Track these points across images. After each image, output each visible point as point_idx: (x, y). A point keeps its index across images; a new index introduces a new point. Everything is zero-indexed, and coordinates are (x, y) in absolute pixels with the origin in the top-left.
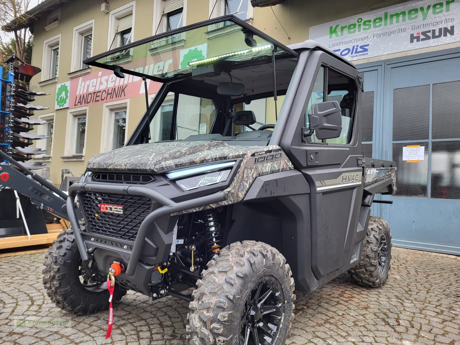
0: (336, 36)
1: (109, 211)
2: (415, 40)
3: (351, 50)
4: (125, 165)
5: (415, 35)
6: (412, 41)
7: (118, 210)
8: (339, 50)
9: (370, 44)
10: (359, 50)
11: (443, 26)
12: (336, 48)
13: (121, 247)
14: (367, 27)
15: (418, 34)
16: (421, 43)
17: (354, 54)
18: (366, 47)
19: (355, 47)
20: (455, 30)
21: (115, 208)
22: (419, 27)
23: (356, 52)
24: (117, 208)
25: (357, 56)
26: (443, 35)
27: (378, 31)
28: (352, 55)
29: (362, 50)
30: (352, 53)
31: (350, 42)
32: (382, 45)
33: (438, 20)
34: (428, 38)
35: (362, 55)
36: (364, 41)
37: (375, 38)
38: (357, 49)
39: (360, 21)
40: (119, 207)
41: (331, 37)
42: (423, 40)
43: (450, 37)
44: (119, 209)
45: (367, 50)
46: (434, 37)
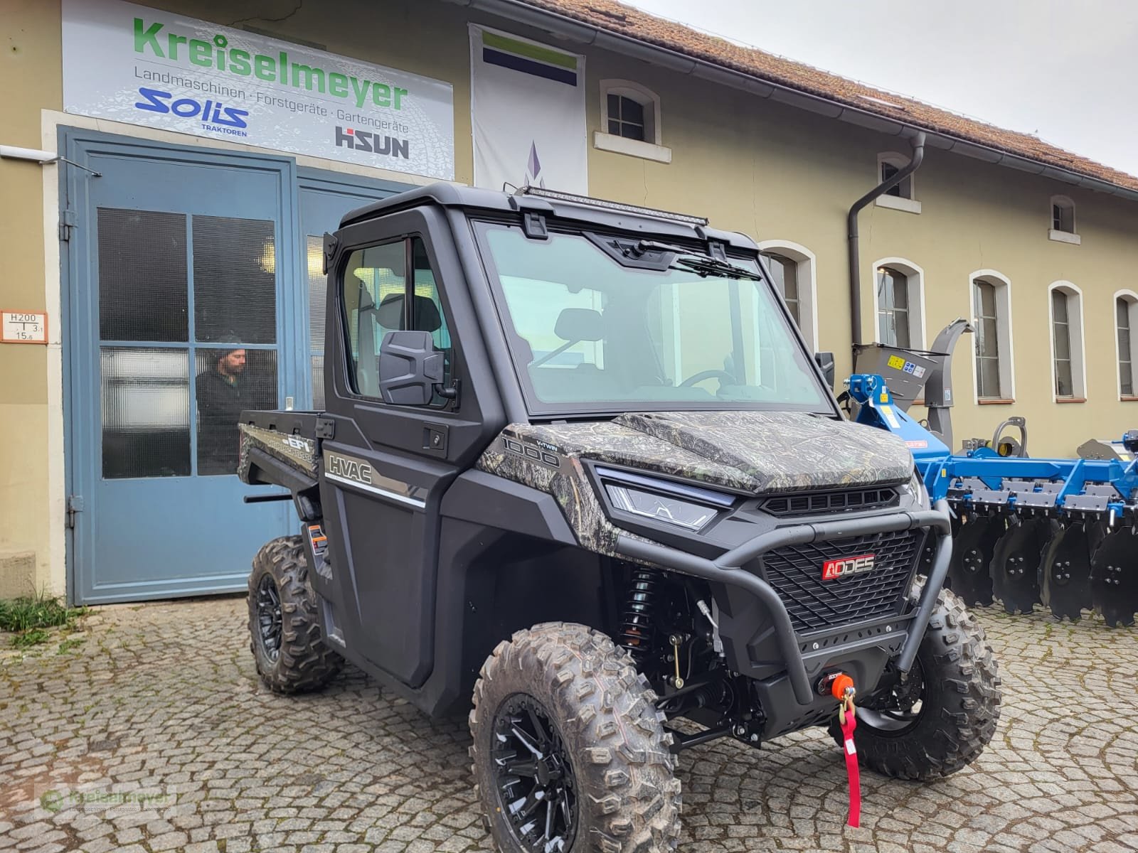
0: (158, 55)
1: (845, 571)
2: (345, 143)
3: (203, 109)
5: (345, 132)
6: (339, 143)
8: (168, 96)
9: (251, 111)
10: (223, 116)
11: (393, 134)
12: (159, 87)
13: (878, 633)
14: (240, 67)
15: (350, 131)
16: (354, 151)
17: (209, 122)
18: (242, 118)
19: (213, 106)
20: (410, 151)
21: (859, 563)
22: (351, 118)
23: (216, 119)
24: (864, 562)
25: (219, 130)
26: (391, 152)
27: (268, 88)
28: (206, 123)
29: (229, 119)
30: (205, 118)
31: (200, 86)
32: (277, 127)
33: (383, 118)
34: (367, 148)
35: (233, 132)
36: (236, 99)
37: (262, 103)
38: (217, 113)
39: (220, 42)
40: (867, 559)
41: (139, 49)
42: (358, 147)
43: (403, 162)
44: (868, 561)
45: (243, 125)
46: (378, 150)
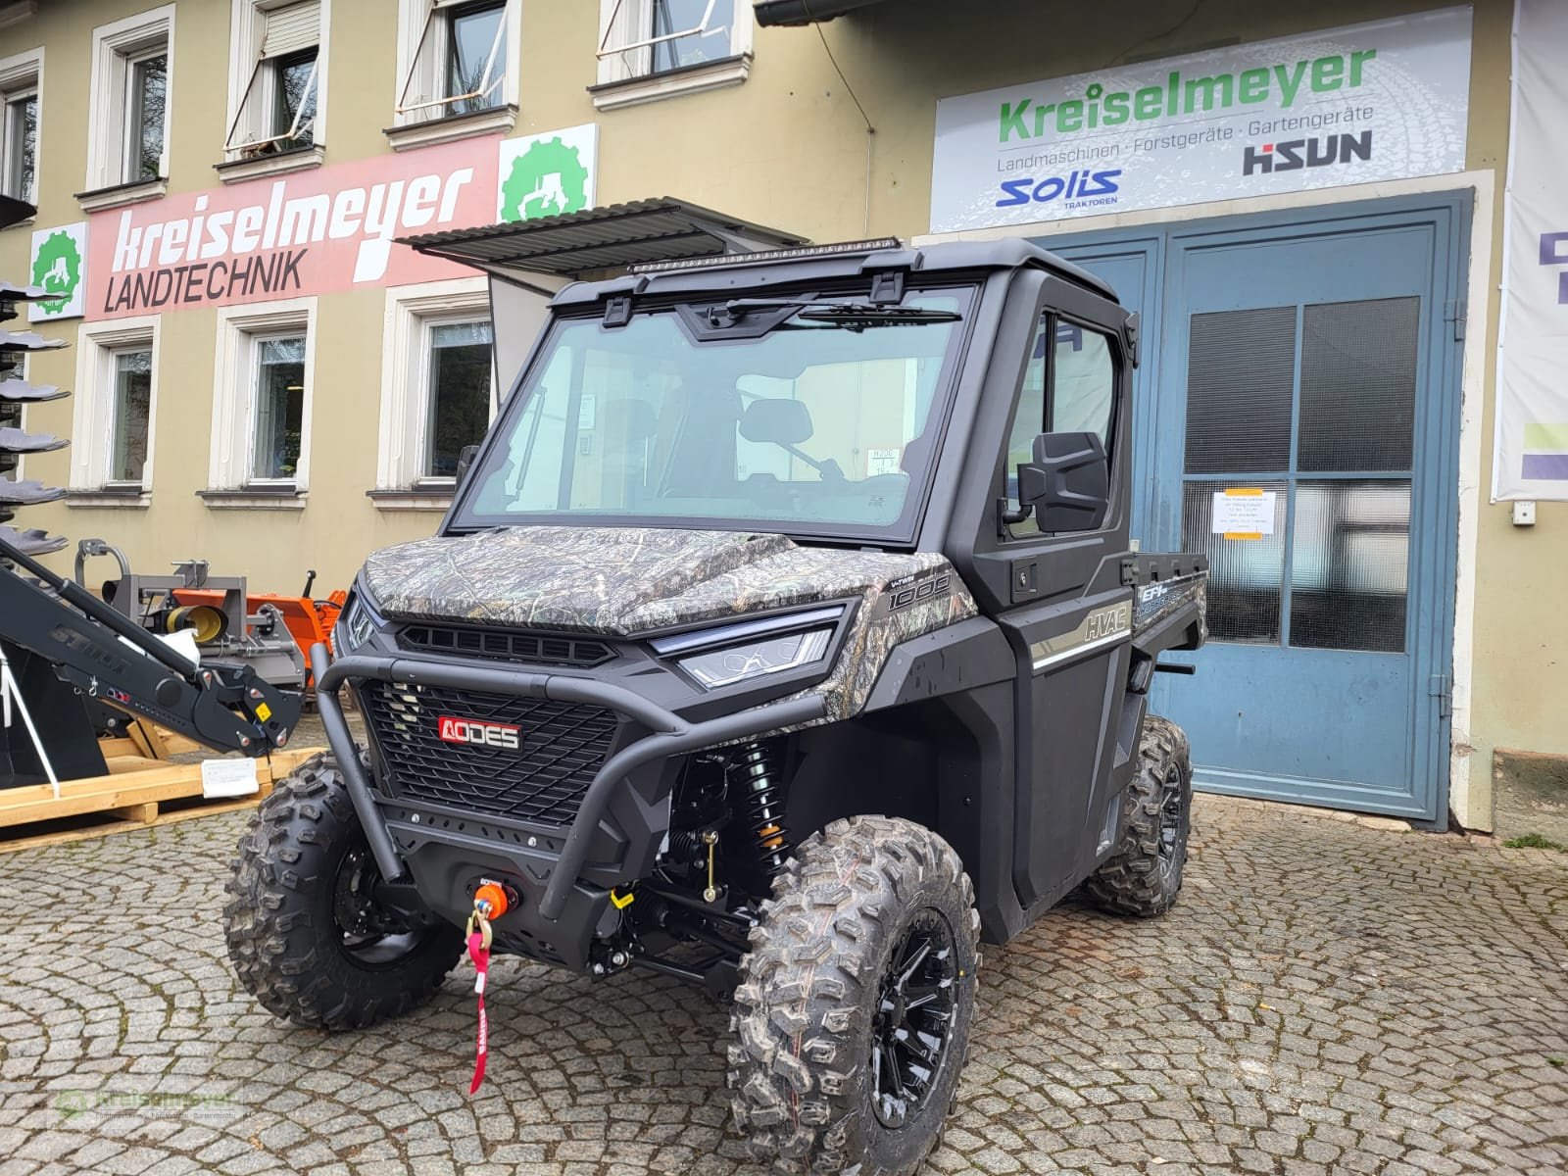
0: (1022, 137)
1: (469, 737)
2: (1258, 168)
3: (1067, 185)
4: (524, 612)
5: (1259, 152)
6: (1248, 171)
7: (501, 736)
8: (1029, 182)
9: (1126, 169)
10: (1092, 185)
11: (1340, 129)
12: (1021, 174)
13: (515, 841)
14: (1116, 115)
15: (1268, 148)
16: (1274, 175)
17: (1074, 199)
18: (1112, 180)
19: (1080, 177)
20: (1373, 146)
21: (491, 732)
22: (1271, 127)
23: (1082, 193)
24: (500, 733)
25: (1084, 204)
26: (1338, 158)
27: (1150, 129)
28: (1069, 201)
29: (1098, 186)
30: (1069, 195)
31: (1063, 158)
32: (1158, 177)
33: (1327, 109)
34: (1295, 163)
35: (1100, 202)
36: (1107, 159)
37: (1140, 152)
38: (1083, 183)
39: (1094, 92)
40: (504, 731)
41: (1004, 138)
42: (1280, 167)
43: (1359, 166)
44: (507, 734)
45: (1113, 188)
46: (1314, 161)
